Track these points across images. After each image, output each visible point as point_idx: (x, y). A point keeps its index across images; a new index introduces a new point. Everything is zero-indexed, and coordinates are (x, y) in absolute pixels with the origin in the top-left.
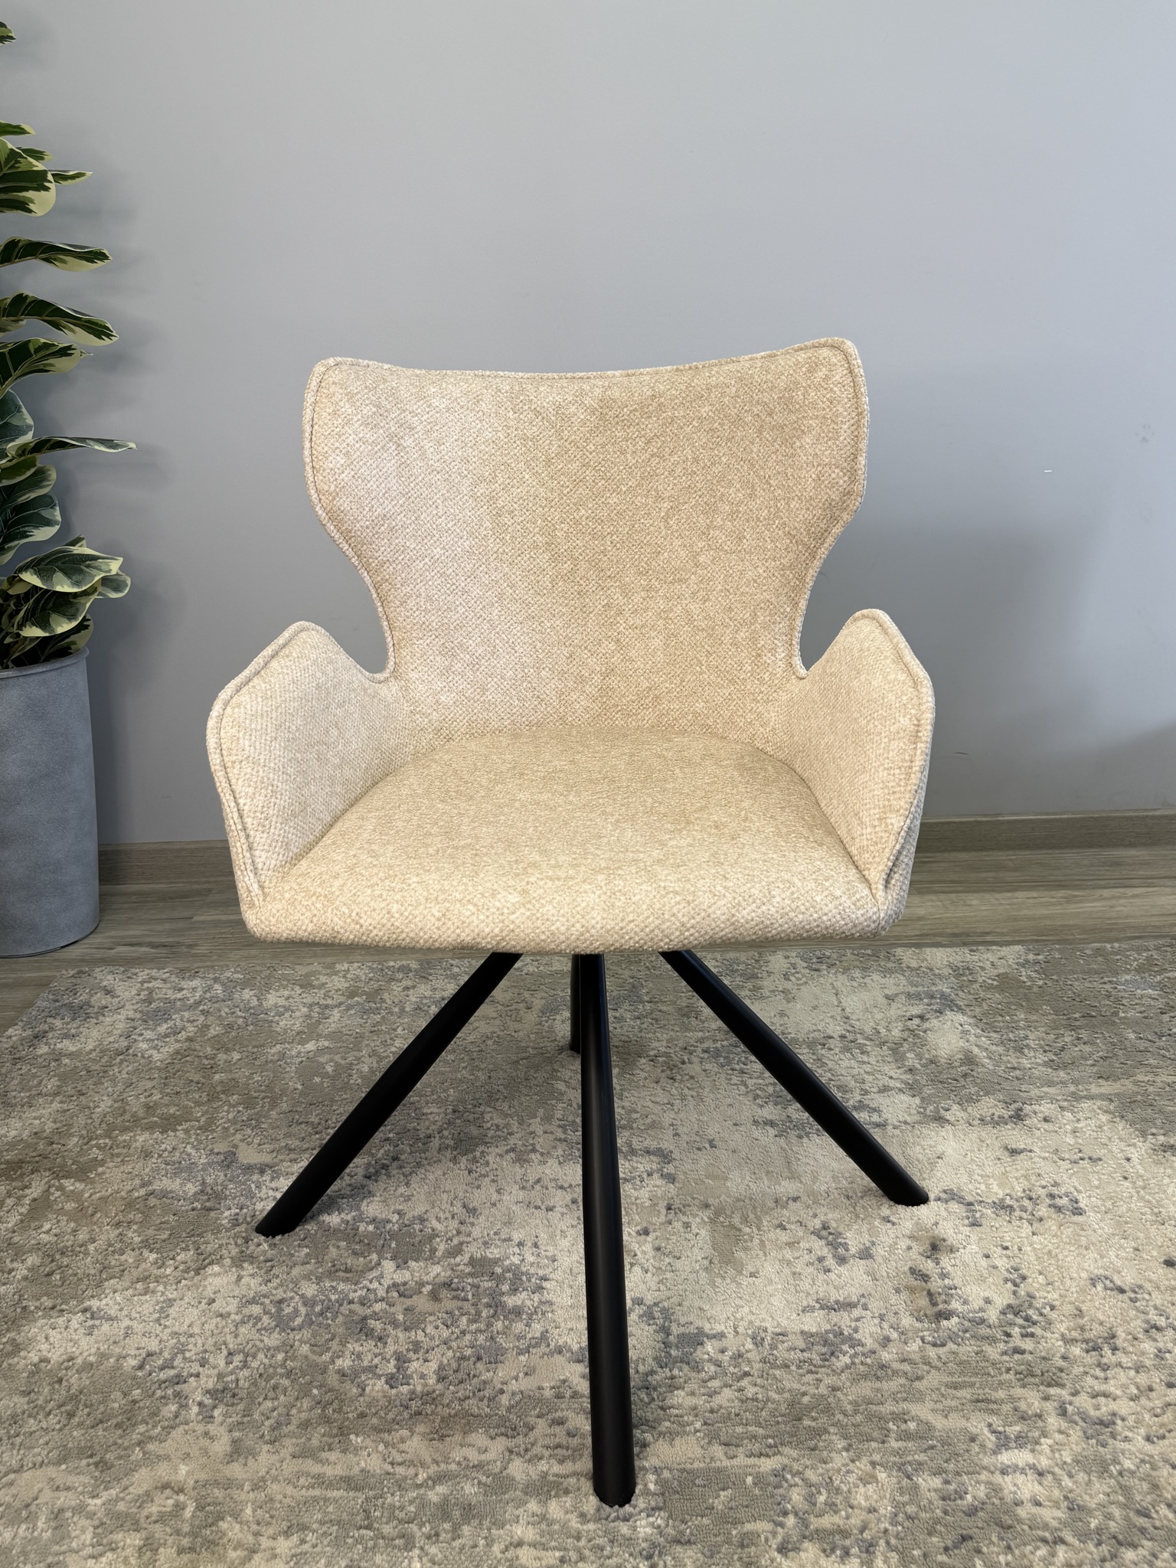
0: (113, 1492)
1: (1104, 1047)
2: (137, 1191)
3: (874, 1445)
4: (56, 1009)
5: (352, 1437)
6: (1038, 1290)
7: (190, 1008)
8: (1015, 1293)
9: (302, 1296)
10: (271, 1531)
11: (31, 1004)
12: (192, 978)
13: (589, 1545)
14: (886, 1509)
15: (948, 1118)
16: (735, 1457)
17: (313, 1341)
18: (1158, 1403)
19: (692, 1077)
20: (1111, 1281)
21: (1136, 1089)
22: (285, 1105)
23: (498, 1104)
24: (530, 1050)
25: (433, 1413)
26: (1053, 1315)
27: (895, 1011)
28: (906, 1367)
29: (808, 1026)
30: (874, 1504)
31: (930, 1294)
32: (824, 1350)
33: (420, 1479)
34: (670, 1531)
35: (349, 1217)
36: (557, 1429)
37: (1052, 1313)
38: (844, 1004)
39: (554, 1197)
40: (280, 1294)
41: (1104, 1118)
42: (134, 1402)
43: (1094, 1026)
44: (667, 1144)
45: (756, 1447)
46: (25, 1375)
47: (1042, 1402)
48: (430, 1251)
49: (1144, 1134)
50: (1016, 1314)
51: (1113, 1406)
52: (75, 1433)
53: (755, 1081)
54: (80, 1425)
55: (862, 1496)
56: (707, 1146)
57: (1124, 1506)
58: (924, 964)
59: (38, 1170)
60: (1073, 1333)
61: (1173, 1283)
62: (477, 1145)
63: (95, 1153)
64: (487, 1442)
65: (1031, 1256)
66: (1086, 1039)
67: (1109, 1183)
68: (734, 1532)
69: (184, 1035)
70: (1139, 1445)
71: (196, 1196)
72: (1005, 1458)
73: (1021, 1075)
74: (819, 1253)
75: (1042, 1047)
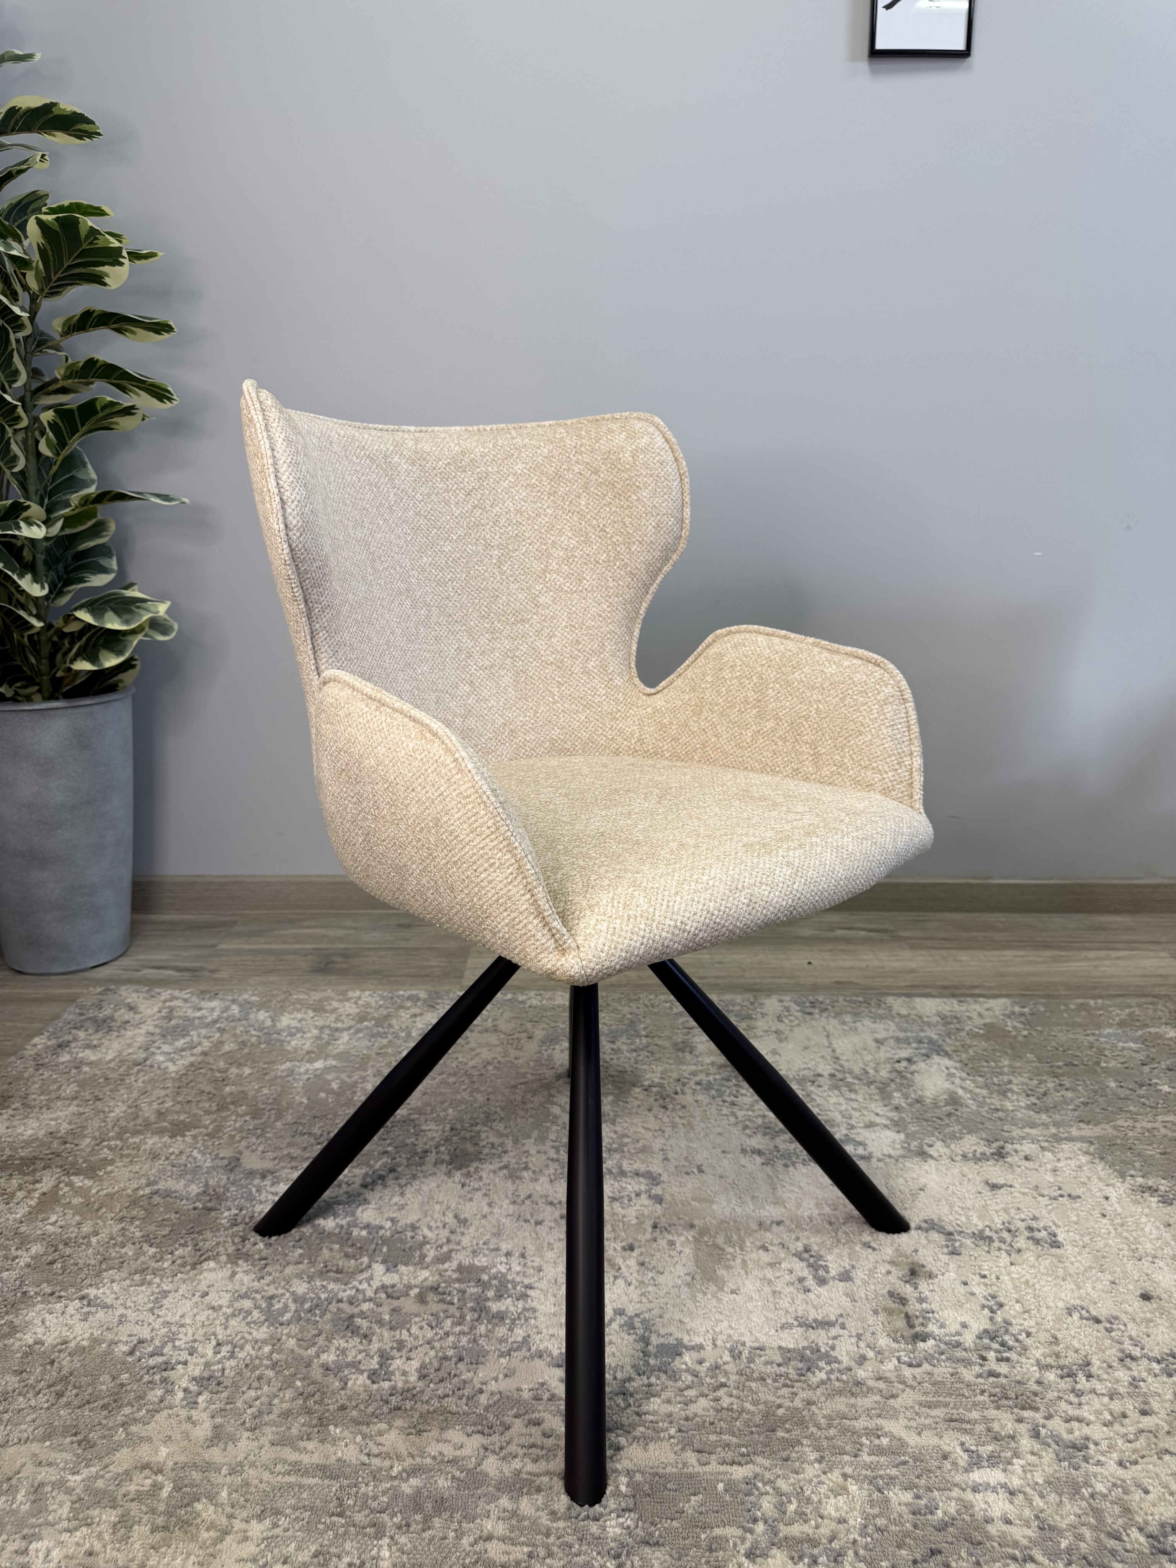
0: (93, 1470)
1: (1085, 1094)
2: (143, 1189)
3: (846, 1458)
4: (81, 1021)
5: (331, 1428)
6: (1015, 1317)
7: (207, 1026)
8: (991, 1319)
9: (293, 1293)
10: (244, 1514)
11: (58, 1017)
12: (211, 999)
13: (558, 1543)
14: (855, 1521)
15: (932, 1153)
16: (707, 1463)
17: (299, 1336)
18: (1132, 1429)
19: (684, 1107)
20: (1088, 1311)
21: (1115, 1133)
22: (290, 1117)
23: (494, 1124)
24: (529, 1076)
25: (412, 1408)
26: (1029, 1342)
27: (885, 1053)
28: (881, 1385)
29: (798, 1064)
30: (844, 1514)
31: (907, 1316)
32: (801, 1365)
33: (395, 1472)
34: (639, 1531)
35: (344, 1222)
36: (533, 1430)
37: (1027, 1340)
38: (835, 1045)
39: (544, 1211)
40: (271, 1290)
41: (1084, 1159)
42: (122, 1385)
43: (1076, 1074)
44: (656, 1168)
45: (729, 1455)
46: (19, 1355)
47: (1016, 1424)
48: (420, 1256)
49: (1122, 1175)
50: (992, 1339)
51: (1086, 1431)
52: (62, 1412)
53: (744, 1112)
54: (68, 1404)
55: (830, 1507)
56: (695, 1171)
57: (1094, 1528)
58: (913, 1012)
59: (49, 1167)
60: (1048, 1359)
61: (1149, 1315)
62: (472, 1161)
63: (106, 1153)
64: (463, 1439)
65: (1007, 1283)
66: (1068, 1085)
67: (1087, 1220)
68: (703, 1536)
69: (199, 1049)
70: (1112, 1469)
71: (198, 1197)
72: (976, 1476)
73: (1004, 1117)
74: (800, 1274)
75: (1025, 1091)
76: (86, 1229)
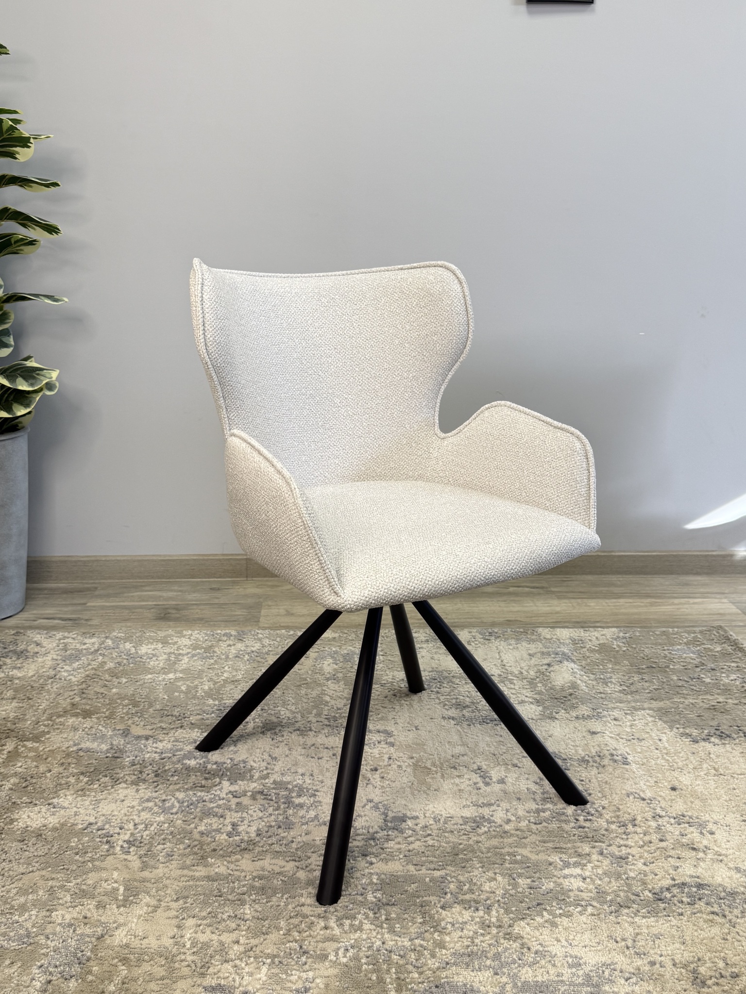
0: (78, 881)
1: (657, 684)
2: (72, 747)
3: (496, 866)
5: (209, 859)
6: (597, 799)
7: (92, 653)
9: (177, 799)
12: (91, 637)
14: (500, 892)
15: (557, 717)
16: (420, 870)
17: (184, 818)
18: (653, 848)
20: (638, 795)
21: (672, 705)
22: (157, 706)
23: (289, 707)
24: (307, 679)
25: (253, 849)
27: (534, 661)
28: (518, 833)
30: (494, 890)
31: (535, 800)
33: (248, 878)
34: (384, 900)
35: (201, 762)
37: (603, 810)
38: (503, 658)
39: (322, 752)
40: (164, 797)
41: (650, 719)
42: (85, 844)
43: (653, 673)
44: (391, 728)
45: (432, 866)
46: (19, 833)
47: (591, 849)
48: (250, 776)
49: (671, 728)
50: (583, 810)
51: (629, 851)
53: (444, 697)
54: (55, 853)
55: (487, 887)
56: (414, 729)
57: (626, 892)
58: (555, 637)
59: (9, 737)
60: (613, 819)
61: (673, 797)
62: (277, 727)
63: (42, 728)
64: (285, 863)
65: (595, 784)
66: (647, 679)
67: (647, 751)
68: (418, 901)
69: (90, 667)
70: (640, 867)
71: (107, 751)
72: (567, 871)
73: (605, 697)
74: (475, 781)
75: (619, 682)
76: (42, 768)
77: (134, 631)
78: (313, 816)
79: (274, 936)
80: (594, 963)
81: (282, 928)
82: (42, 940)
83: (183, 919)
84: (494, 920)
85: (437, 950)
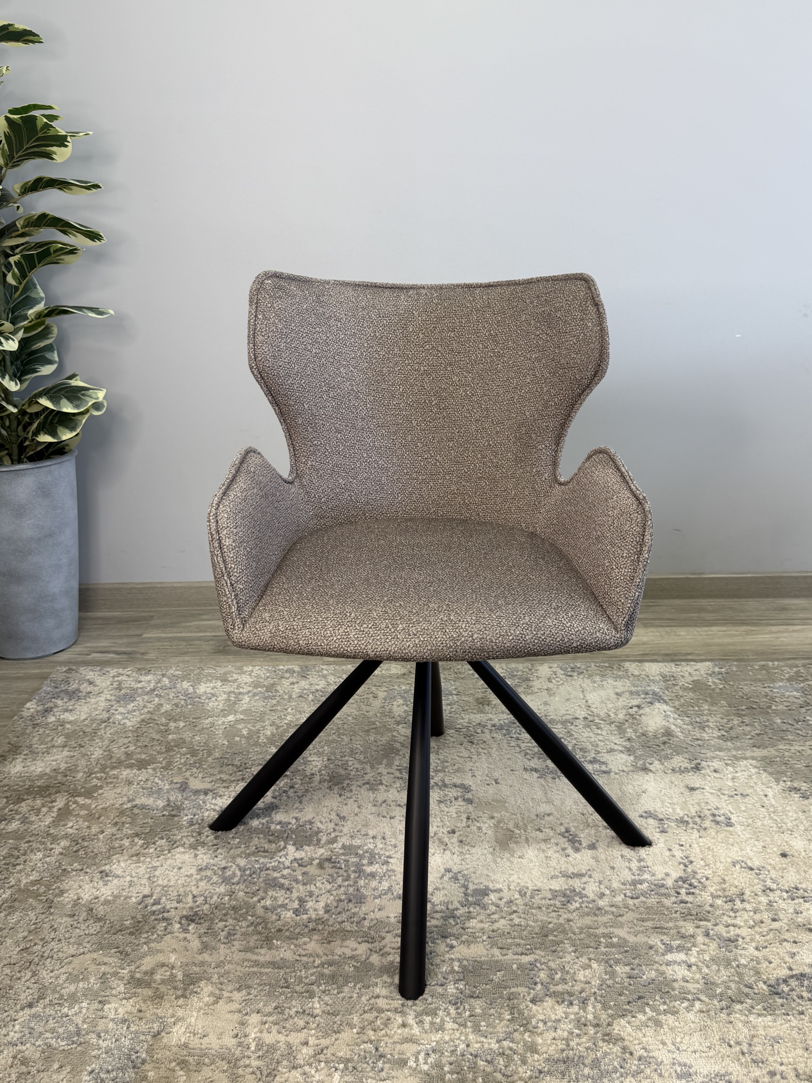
0: (133, 967)
1: (759, 728)
2: (126, 804)
3: (591, 949)
4: (57, 693)
5: (275, 941)
6: (699, 869)
7: (147, 693)
8: (684, 870)
9: (238, 865)
10: (229, 989)
11: (39, 689)
12: (146, 674)
14: (596, 982)
15: (651, 768)
16: (506, 954)
17: (246, 890)
18: (765, 929)
19: (485, 742)
20: (746, 864)
21: (777, 754)
22: (217, 754)
23: (357, 756)
24: (377, 723)
25: (322, 929)
26: (708, 883)
27: (622, 702)
28: (614, 909)
29: (562, 711)
30: (589, 979)
31: (630, 870)
32: (563, 899)
33: (317, 963)
34: (467, 991)
35: (264, 821)
37: (706, 882)
38: (588, 698)
39: (395, 810)
40: (223, 864)
41: (754, 771)
42: (139, 921)
43: (754, 714)
44: (468, 781)
45: (520, 950)
46: (69, 906)
47: (696, 930)
48: (317, 840)
49: (777, 781)
50: (684, 882)
51: (738, 931)
52: (105, 937)
53: (526, 745)
54: (108, 932)
55: (581, 976)
56: (494, 783)
57: (738, 983)
58: (643, 673)
59: (59, 792)
60: (718, 892)
61: (784, 866)
62: (344, 780)
63: (95, 782)
64: (357, 945)
65: (697, 850)
66: (748, 723)
67: (752, 809)
68: (505, 992)
69: (146, 710)
70: (751, 952)
71: (164, 808)
72: (669, 957)
73: (702, 744)
74: (563, 846)
75: (717, 727)
76: (95, 829)
77: (191, 668)
78: (386, 888)
79: (347, 1035)
80: (706, 1072)
81: (355, 1025)
82: (93, 1038)
83: (246, 1014)
84: (590, 1017)
85: (529, 1055)
